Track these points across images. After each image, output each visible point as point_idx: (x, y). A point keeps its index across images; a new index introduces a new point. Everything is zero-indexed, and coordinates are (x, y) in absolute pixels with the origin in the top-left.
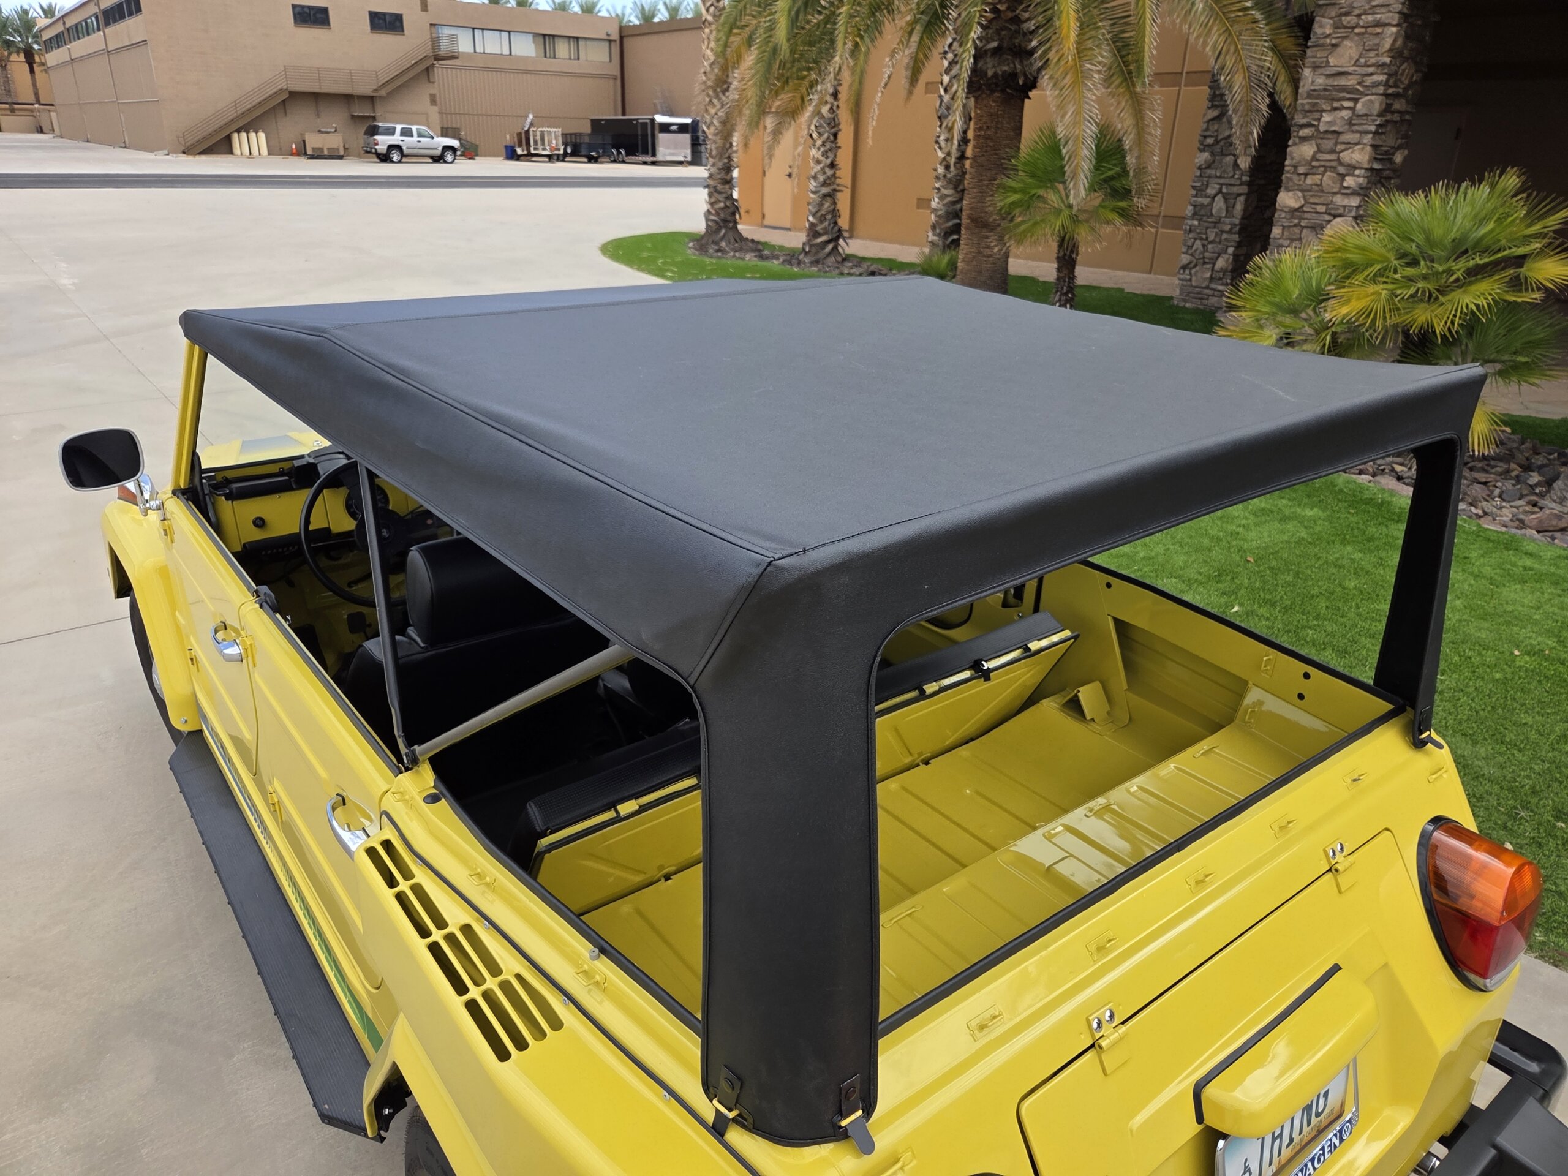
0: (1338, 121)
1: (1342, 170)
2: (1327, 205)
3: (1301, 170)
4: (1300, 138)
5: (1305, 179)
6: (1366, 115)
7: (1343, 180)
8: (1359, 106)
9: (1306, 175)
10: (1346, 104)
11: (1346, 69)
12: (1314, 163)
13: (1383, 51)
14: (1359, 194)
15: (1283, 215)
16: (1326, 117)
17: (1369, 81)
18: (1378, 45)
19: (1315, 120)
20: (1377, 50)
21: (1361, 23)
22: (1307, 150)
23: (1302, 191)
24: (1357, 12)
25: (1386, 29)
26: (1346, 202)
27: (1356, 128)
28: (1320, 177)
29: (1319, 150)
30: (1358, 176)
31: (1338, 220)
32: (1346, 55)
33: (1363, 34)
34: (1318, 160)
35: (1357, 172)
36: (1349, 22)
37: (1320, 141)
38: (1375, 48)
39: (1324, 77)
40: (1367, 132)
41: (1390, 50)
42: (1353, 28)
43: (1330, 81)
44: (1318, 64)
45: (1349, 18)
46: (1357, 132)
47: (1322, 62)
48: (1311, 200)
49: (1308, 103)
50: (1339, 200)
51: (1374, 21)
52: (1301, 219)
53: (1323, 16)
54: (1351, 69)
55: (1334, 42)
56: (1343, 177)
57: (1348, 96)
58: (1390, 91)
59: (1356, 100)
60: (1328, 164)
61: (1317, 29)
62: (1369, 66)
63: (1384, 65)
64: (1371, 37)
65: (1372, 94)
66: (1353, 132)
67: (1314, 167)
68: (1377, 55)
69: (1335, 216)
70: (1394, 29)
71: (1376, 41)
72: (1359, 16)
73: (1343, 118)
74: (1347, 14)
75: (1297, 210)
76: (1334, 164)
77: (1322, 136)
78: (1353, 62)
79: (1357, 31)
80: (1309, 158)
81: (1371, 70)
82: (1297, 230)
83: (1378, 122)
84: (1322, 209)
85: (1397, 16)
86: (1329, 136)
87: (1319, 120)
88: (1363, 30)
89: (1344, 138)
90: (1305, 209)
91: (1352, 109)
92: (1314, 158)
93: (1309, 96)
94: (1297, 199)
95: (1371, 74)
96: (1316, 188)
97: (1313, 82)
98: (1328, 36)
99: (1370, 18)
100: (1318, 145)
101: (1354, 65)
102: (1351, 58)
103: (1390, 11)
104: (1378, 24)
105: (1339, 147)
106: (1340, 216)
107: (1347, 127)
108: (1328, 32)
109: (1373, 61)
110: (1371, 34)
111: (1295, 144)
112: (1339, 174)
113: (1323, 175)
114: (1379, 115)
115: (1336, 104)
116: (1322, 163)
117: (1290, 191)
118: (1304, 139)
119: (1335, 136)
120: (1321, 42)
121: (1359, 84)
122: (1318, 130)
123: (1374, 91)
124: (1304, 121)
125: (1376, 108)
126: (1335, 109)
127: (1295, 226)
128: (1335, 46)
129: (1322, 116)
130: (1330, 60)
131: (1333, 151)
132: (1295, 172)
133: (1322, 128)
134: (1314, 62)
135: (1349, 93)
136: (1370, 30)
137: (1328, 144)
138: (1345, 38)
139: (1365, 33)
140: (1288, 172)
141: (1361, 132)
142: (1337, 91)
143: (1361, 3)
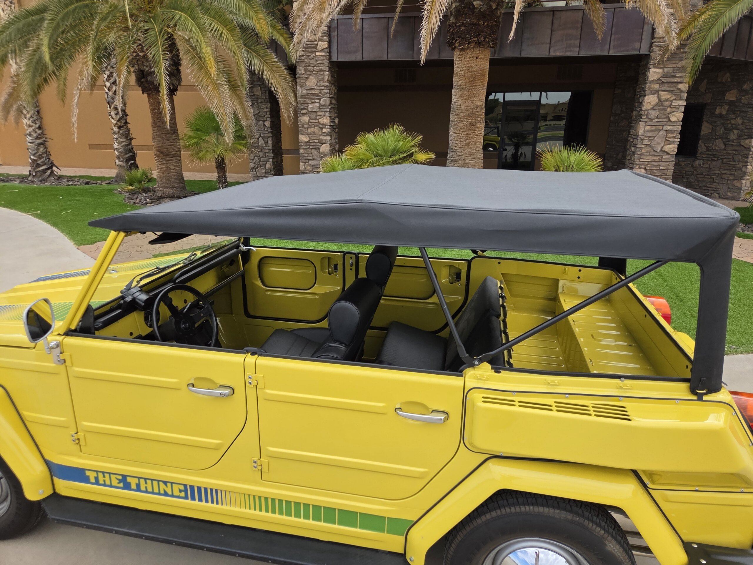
0: (315, 107)
1: (321, 126)
2: (318, 140)
3: (306, 126)
4: (302, 114)
5: (308, 130)
6: (325, 105)
7: (322, 130)
8: (321, 101)
9: (308, 128)
10: (317, 101)
11: (312, 87)
12: (310, 124)
13: (326, 80)
14: (329, 135)
15: (303, 144)
16: (310, 106)
17: (323, 92)
18: (323, 78)
19: (306, 107)
20: (323, 80)
21: (315, 70)
22: (306, 119)
23: (308, 134)
24: (312, 65)
25: (325, 72)
26: (325, 138)
27: (322, 110)
28: (313, 129)
29: (310, 119)
30: (327, 128)
31: (324, 145)
32: (312, 82)
34: (311, 122)
35: (326, 127)
37: (310, 115)
38: (322, 80)
39: (305, 90)
40: (327, 111)
41: (328, 81)
42: (313, 71)
43: (309, 92)
44: (302, 85)
45: (310, 68)
46: (323, 111)
48: (312, 138)
49: (302, 100)
50: (322, 137)
51: (320, 69)
52: (310, 145)
53: (300, 66)
54: (316, 87)
55: (306, 76)
56: (322, 129)
57: (317, 98)
58: (331, 96)
59: (320, 99)
60: (315, 124)
61: (298, 70)
62: (321, 86)
63: (327, 86)
64: (320, 75)
67: (310, 125)
68: (323, 82)
69: (322, 144)
70: (328, 73)
72: (313, 67)
73: (316, 106)
74: (309, 66)
75: (307, 142)
76: (317, 124)
77: (310, 113)
79: (314, 72)
81: (323, 88)
82: (309, 150)
83: (330, 108)
84: (317, 141)
85: (327, 67)
86: (313, 113)
87: (308, 107)
88: (316, 72)
89: (320, 113)
90: (310, 142)
91: (319, 103)
92: (309, 122)
93: (301, 98)
94: (307, 138)
95: (323, 90)
96: (313, 133)
97: (302, 92)
98: (303, 74)
99: (318, 68)
100: (309, 117)
101: (316, 86)
102: (314, 83)
103: (324, 66)
104: (321, 70)
105: (318, 117)
106: (324, 144)
107: (318, 110)
108: (303, 72)
109: (322, 84)
110: (320, 74)
111: (301, 116)
112: (320, 128)
114: (329, 105)
115: (313, 101)
116: (313, 124)
117: (303, 135)
118: (304, 114)
119: (315, 113)
120: (301, 76)
121: (319, 93)
122: (308, 111)
123: (326, 96)
124: (302, 107)
125: (328, 102)
126: (313, 103)
127: (308, 148)
128: (306, 78)
129: (308, 105)
130: (307, 84)
131: (316, 119)
132: (303, 127)
133: (310, 110)
134: (300, 84)
135: (316, 96)
136: (319, 72)
137: (313, 116)
138: (310, 75)
139: (317, 73)
140: (300, 127)
141: (324, 112)
142: (312, 95)
143: (313, 61)
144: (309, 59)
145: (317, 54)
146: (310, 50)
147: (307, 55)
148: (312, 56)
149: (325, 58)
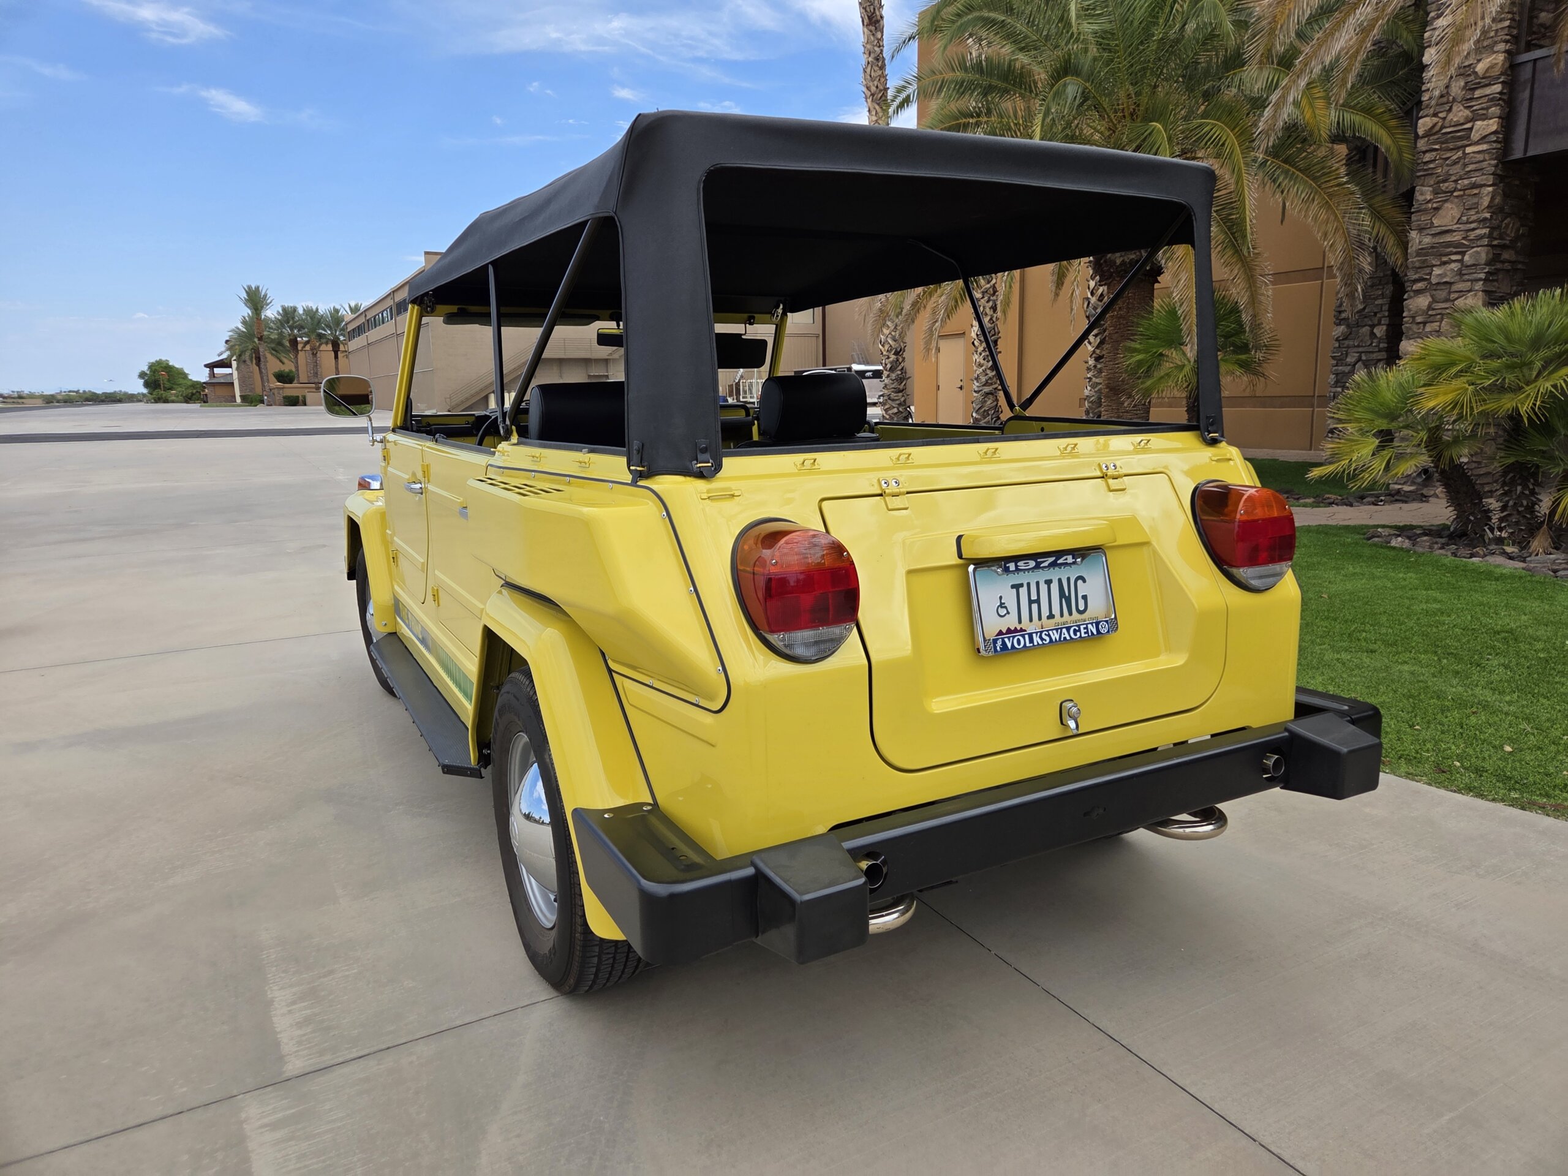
0: (1448, 273)
3: (1419, 319)
4: (1415, 291)
5: (1424, 326)
6: (1474, 265)
8: (1466, 258)
9: (1425, 323)
10: (1454, 257)
11: (1450, 228)
12: (1430, 313)
13: (1483, 208)
16: (1437, 271)
17: (1472, 235)
18: (1477, 203)
19: (1427, 274)
20: (1477, 208)
21: (1459, 187)
22: (1423, 301)
24: (1453, 178)
25: (1483, 189)
27: (1467, 277)
28: (1438, 324)
29: (1434, 300)
32: (1449, 215)
33: (1462, 196)
34: (1434, 309)
36: (1447, 188)
37: (1434, 292)
38: (1475, 206)
39: (1430, 237)
40: (1480, 279)
41: (1488, 207)
42: (1452, 192)
43: (1437, 239)
44: (1422, 226)
45: (1446, 184)
46: (1468, 280)
47: (1427, 224)
49: (1418, 260)
51: (1470, 183)
53: (1422, 185)
54: (1456, 227)
55: (1435, 205)
57: (1454, 250)
58: (1495, 243)
59: (1463, 253)
60: (1444, 312)
61: (1418, 197)
62: (1471, 223)
63: (1485, 219)
64: (1470, 198)
65: (1478, 246)
66: (1464, 281)
67: (1431, 315)
68: (1477, 213)
70: (1490, 189)
71: (1475, 200)
72: (1456, 181)
73: (1452, 270)
74: (1445, 181)
77: (1435, 287)
78: (1455, 221)
79: (1455, 194)
80: (1425, 308)
81: (1473, 226)
83: (1486, 270)
85: (1492, 177)
86: (1443, 287)
87: (1430, 274)
88: (1461, 193)
89: (1458, 288)
91: (1461, 261)
92: (1430, 308)
93: (1418, 255)
95: (1474, 229)
97: (1420, 242)
98: (1429, 201)
99: (1466, 182)
100: (1432, 296)
101: (1456, 224)
102: (1453, 218)
103: (1483, 174)
104: (1474, 186)
105: (1453, 296)
107: (1457, 278)
108: (1429, 197)
109: (1474, 218)
110: (1469, 195)
111: (1410, 297)
113: (1441, 322)
114: (1485, 264)
115: (1445, 259)
116: (1439, 311)
117: (1410, 339)
118: (1419, 292)
119: (1448, 286)
120: (1424, 207)
121: (1464, 238)
122: (1430, 283)
123: (1479, 243)
124: (1416, 276)
125: (1483, 257)
126: (1445, 263)
128: (1437, 209)
129: (1432, 271)
130: (1434, 222)
131: (1447, 300)
132: (1414, 322)
133: (1434, 280)
134: (1419, 225)
135: (1454, 248)
136: (1467, 192)
137: (1441, 294)
138: (1445, 201)
139: (1464, 195)
140: (1407, 323)
141: (1472, 281)
142: (1443, 247)
143: (1456, 169)
144: (1448, 165)
145: (1468, 150)
146: (1451, 146)
147: (1444, 157)
148: (1454, 158)
149: (1487, 157)
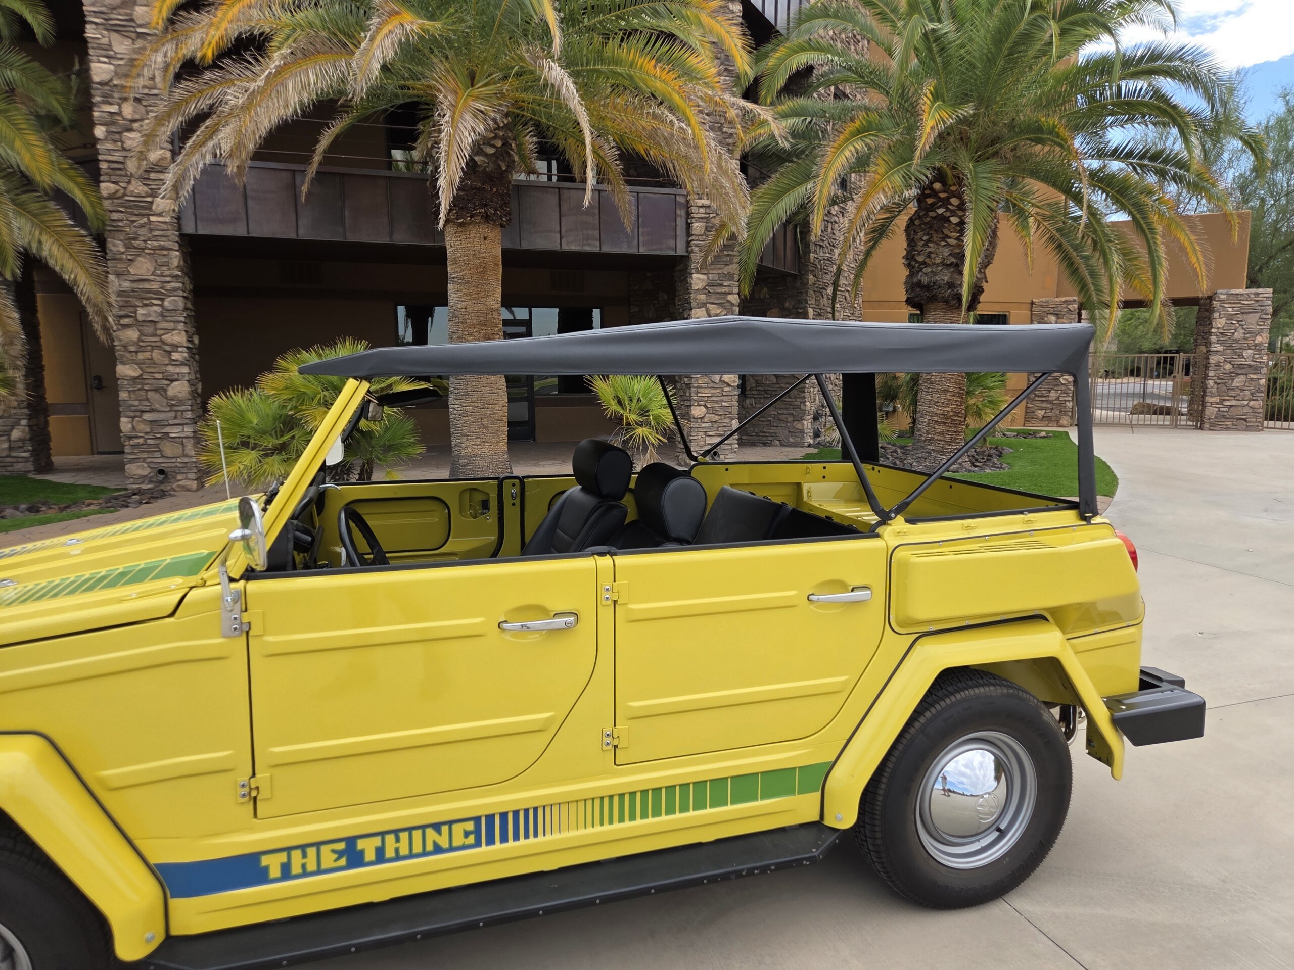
0: (152, 314)
1: (168, 348)
2: (162, 373)
3: (132, 348)
4: (121, 325)
5: (137, 355)
6: (174, 310)
7: (170, 355)
8: (166, 303)
9: (136, 352)
10: (155, 302)
11: (146, 278)
12: (141, 344)
13: (173, 266)
14: (186, 365)
15: (126, 383)
16: (141, 311)
17: (169, 286)
18: (168, 262)
19: (131, 312)
20: (168, 266)
21: (149, 246)
22: (132, 334)
23: (137, 364)
24: (142, 238)
25: (170, 252)
26: (178, 370)
27: (169, 319)
28: (149, 353)
29: (142, 334)
30: (182, 352)
31: (176, 383)
32: (142, 267)
33: (153, 254)
34: (143, 341)
35: (180, 349)
36: (138, 245)
37: (141, 328)
38: (167, 264)
39: (129, 282)
40: (181, 322)
41: (178, 267)
42: (143, 249)
43: (135, 285)
44: (120, 273)
45: (138, 242)
46: (171, 321)
47: (124, 271)
48: (148, 370)
49: (121, 300)
50: (171, 369)
51: (159, 245)
52: (143, 384)
53: (114, 239)
54: (152, 278)
55: (130, 257)
56: (169, 353)
57: (154, 296)
58: (185, 294)
59: (162, 300)
60: (153, 344)
61: (112, 247)
62: (164, 276)
63: (177, 276)
64: (160, 257)
65: (175, 296)
66: (167, 321)
67: (142, 346)
68: (169, 269)
69: (172, 381)
70: (177, 253)
71: (166, 259)
72: (145, 241)
73: (155, 312)
74: (134, 239)
75: (136, 378)
76: (159, 344)
77: (141, 324)
78: (151, 273)
79: (147, 251)
80: (136, 340)
81: (168, 279)
82: (142, 393)
83: (185, 315)
85: (177, 244)
86: (148, 324)
87: (135, 312)
88: (152, 251)
89: (161, 325)
90: (144, 377)
91: (161, 306)
92: (140, 340)
93: (119, 296)
94: (135, 370)
95: (169, 282)
96: (149, 361)
97: (120, 285)
98: (123, 253)
99: (156, 243)
100: (139, 331)
101: (152, 275)
102: (148, 270)
103: (169, 241)
104: (163, 248)
105: (160, 332)
106: (176, 380)
107: (160, 318)
108: (122, 250)
109: (167, 273)
110: (159, 255)
111: (118, 330)
113: (152, 352)
114: (183, 311)
115: (146, 302)
116: (148, 344)
117: (125, 364)
118: (126, 326)
119: (153, 324)
120: (118, 257)
121: (161, 288)
122: (137, 320)
123: (175, 293)
125: (180, 305)
126: (146, 305)
127: (139, 390)
128: (130, 260)
129: (137, 310)
130: (130, 270)
131: (155, 335)
132: (126, 350)
133: (140, 318)
134: (116, 271)
136: (156, 251)
137: (149, 330)
138: (139, 255)
139: (154, 253)
140: (119, 350)
141: (174, 322)
142: (143, 292)
143: (143, 231)
144: (135, 227)
145: (152, 218)
146: (136, 212)
147: (131, 219)
148: (141, 222)
149: (170, 227)
